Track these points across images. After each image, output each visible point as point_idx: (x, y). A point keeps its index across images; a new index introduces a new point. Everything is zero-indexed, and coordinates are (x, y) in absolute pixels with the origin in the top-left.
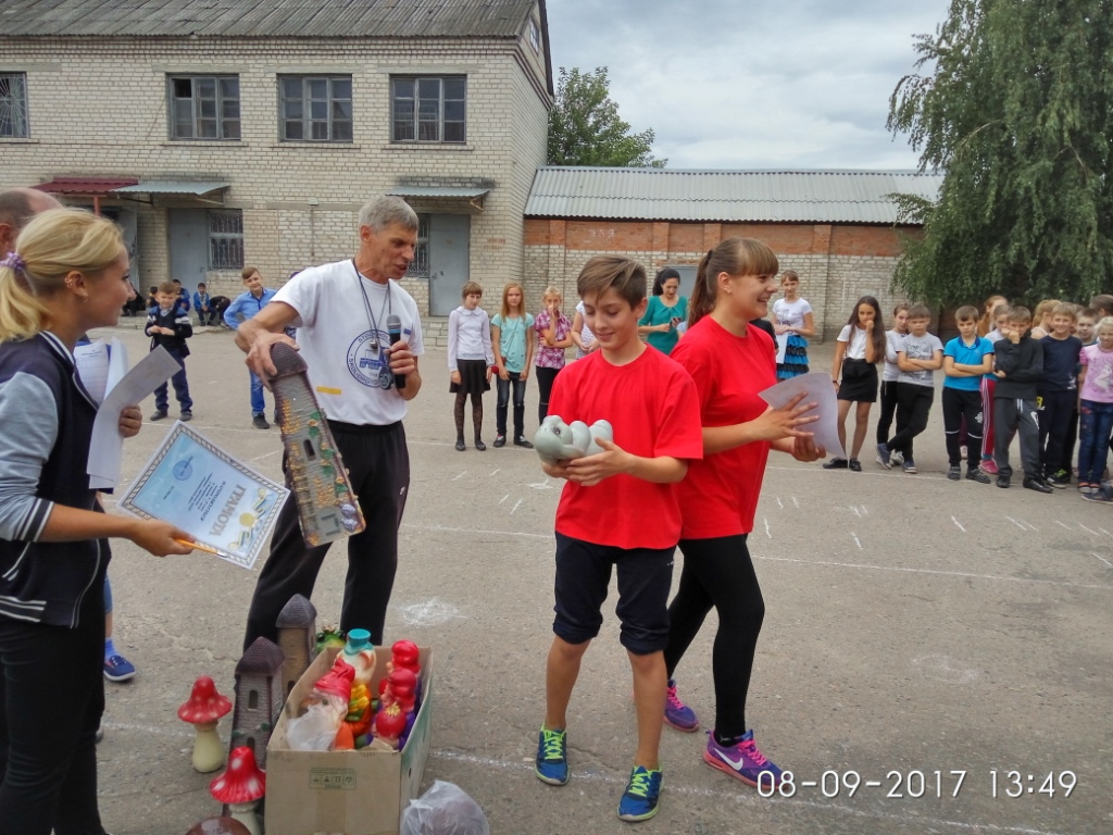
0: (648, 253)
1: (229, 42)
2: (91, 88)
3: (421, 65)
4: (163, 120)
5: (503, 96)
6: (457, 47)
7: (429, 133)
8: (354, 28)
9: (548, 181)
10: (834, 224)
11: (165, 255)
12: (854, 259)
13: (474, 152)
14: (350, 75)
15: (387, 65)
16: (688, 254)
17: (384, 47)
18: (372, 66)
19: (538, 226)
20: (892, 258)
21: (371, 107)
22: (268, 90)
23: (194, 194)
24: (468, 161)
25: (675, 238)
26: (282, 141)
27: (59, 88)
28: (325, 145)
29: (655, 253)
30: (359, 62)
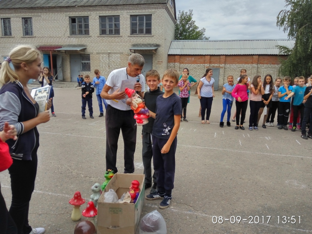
0: (204, 65)
1: (86, 7)
2: (49, 21)
3: (139, 12)
4: (68, 30)
5: (162, 20)
6: (149, 7)
7: (141, 31)
8: (120, 2)
9: (175, 44)
10: (259, 55)
11: (69, 67)
12: (265, 65)
13: (154, 37)
14: (119, 16)
15: (129, 13)
16: (215, 65)
17: (129, 7)
18: (125, 13)
19: (172, 57)
20: (277, 65)
21: (125, 25)
22: (97, 21)
23: (77, 50)
24: (152, 39)
25: (212, 60)
26: (101, 35)
27: (41, 22)
28: (112, 36)
29: (205, 64)
30: (122, 12)
